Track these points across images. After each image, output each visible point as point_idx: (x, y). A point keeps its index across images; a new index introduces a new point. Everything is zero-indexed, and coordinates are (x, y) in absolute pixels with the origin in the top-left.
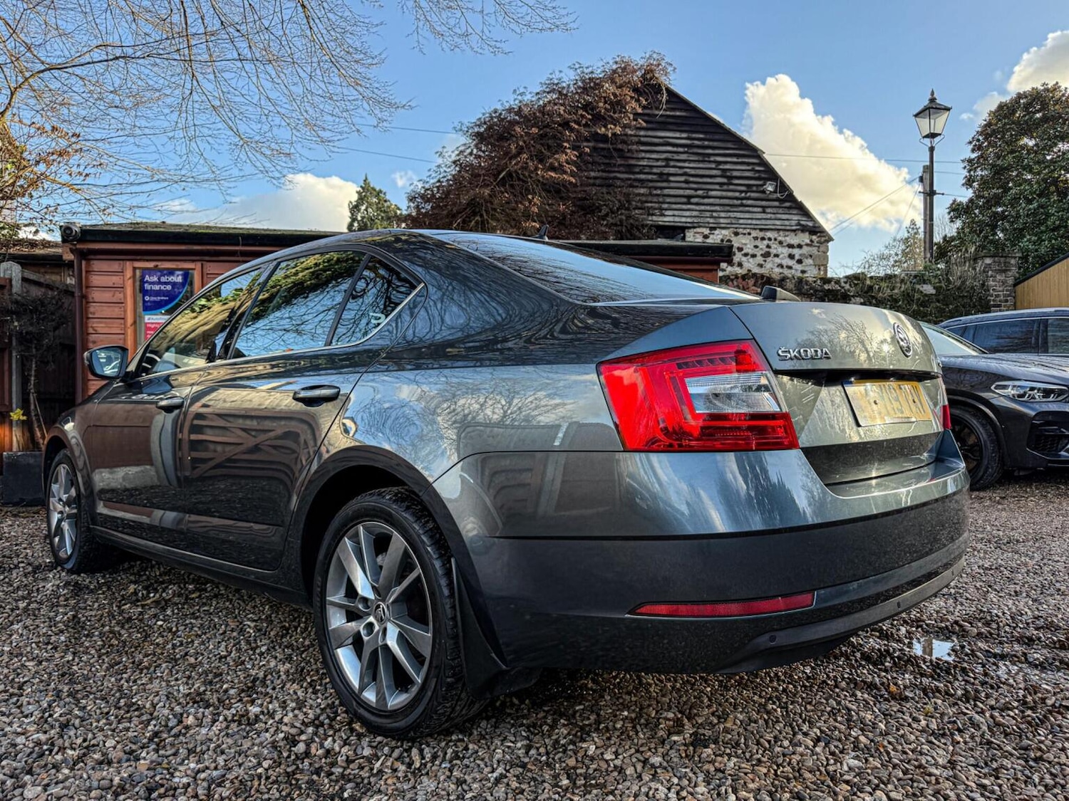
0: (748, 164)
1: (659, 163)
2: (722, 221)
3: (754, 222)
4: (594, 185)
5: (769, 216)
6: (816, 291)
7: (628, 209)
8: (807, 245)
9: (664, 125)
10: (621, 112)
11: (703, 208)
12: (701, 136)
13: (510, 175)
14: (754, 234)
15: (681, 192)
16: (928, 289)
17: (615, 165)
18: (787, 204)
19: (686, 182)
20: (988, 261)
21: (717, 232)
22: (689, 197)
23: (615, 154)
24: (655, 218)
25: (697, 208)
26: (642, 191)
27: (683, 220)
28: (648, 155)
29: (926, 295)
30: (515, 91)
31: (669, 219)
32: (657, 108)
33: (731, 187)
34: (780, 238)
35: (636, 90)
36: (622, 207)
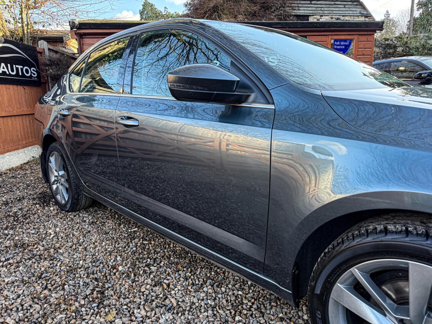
2: (326, 12)
3: (340, 12)
5: (347, 9)
7: (284, 7)
11: (317, 6)
18: (355, 3)
21: (323, 18)
22: (311, 1)
24: (295, 11)
25: (315, 6)
27: (309, 12)
31: (302, 12)
36: (282, 6)
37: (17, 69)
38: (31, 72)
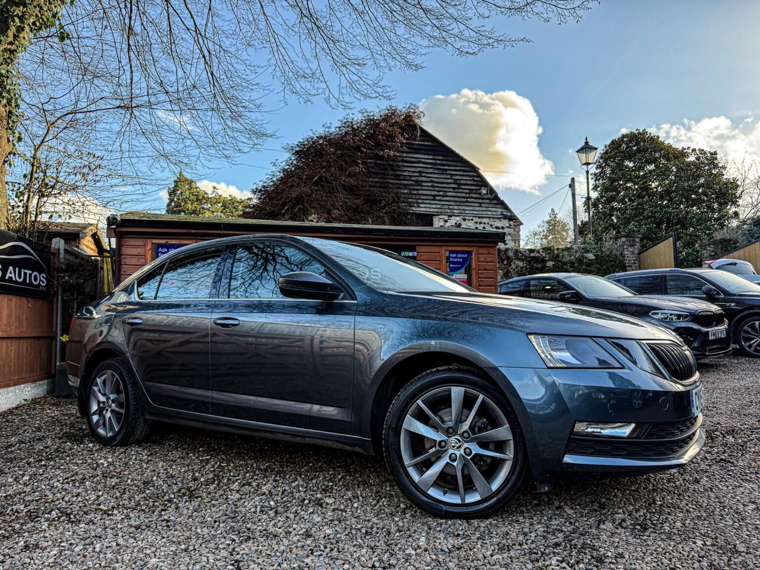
0: (470, 176)
1: (416, 174)
2: (455, 211)
3: (475, 212)
4: (375, 186)
5: (484, 209)
6: (526, 257)
7: (397, 202)
8: (507, 227)
9: (418, 150)
10: (393, 142)
11: (443, 203)
12: (441, 158)
13: (320, 178)
14: (475, 220)
15: (429, 193)
16: (591, 256)
17: (388, 175)
18: (495, 202)
19: (433, 186)
20: (624, 239)
21: (452, 218)
22: (435, 196)
23: (388, 167)
24: (414, 209)
25: (440, 203)
26: (406, 191)
27: (432, 210)
28: (408, 169)
29: (590, 260)
30: (324, 125)
31: (422, 209)
32: (414, 140)
33: (460, 190)
34: (491, 223)
35: (401, 128)
36: (394, 201)
37: (25, 274)
38: (40, 280)
